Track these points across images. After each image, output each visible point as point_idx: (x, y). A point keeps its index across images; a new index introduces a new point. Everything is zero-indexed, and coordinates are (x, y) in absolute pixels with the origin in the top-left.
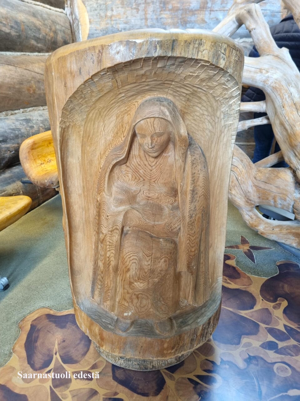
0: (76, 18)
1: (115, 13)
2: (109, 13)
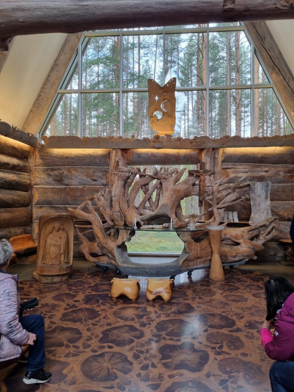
0: (32, 195)
1: (49, 195)
2: (47, 195)
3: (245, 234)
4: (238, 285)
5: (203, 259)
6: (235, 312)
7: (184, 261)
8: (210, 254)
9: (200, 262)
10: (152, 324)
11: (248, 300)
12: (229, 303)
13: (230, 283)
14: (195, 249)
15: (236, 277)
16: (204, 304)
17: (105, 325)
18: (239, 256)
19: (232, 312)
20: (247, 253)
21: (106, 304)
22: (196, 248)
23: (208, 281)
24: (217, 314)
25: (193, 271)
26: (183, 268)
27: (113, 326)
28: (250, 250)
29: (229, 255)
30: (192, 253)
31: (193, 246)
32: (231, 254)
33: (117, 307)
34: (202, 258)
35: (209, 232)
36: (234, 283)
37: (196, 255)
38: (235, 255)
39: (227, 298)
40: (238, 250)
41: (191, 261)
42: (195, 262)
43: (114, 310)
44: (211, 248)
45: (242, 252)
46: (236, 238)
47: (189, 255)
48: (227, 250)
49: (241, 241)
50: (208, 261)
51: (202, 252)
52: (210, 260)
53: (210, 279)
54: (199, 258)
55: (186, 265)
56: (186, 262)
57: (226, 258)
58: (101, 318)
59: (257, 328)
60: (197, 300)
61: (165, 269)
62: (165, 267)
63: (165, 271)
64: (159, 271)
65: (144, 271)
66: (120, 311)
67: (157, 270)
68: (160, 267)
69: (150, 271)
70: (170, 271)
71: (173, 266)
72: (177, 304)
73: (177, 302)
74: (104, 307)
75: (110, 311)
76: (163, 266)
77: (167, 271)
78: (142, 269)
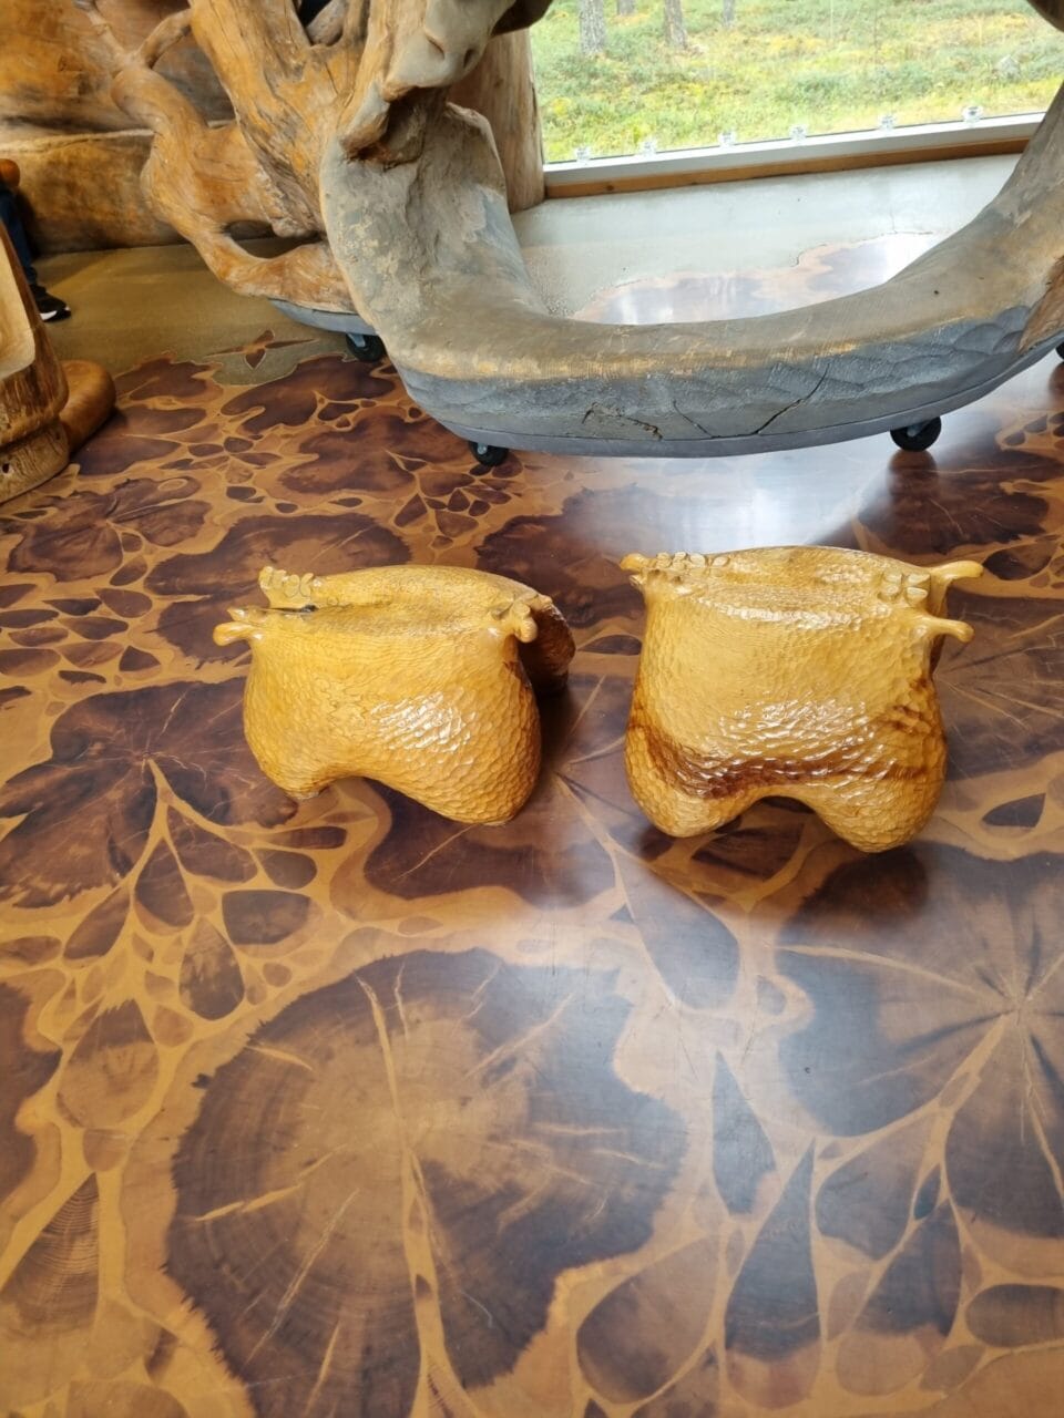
21: (191, 882)
33: (282, 952)
61: (848, 372)
62: (850, 357)
63: (852, 395)
64: (782, 400)
65: (630, 411)
66: (292, 1070)
67: (760, 396)
68: (802, 358)
69: (689, 407)
70: (915, 388)
71: (951, 329)
72: (1016, 902)
73: (1007, 845)
74: (150, 956)
75: (170, 1057)
76: (833, 351)
77: (875, 390)
78: (603, 391)
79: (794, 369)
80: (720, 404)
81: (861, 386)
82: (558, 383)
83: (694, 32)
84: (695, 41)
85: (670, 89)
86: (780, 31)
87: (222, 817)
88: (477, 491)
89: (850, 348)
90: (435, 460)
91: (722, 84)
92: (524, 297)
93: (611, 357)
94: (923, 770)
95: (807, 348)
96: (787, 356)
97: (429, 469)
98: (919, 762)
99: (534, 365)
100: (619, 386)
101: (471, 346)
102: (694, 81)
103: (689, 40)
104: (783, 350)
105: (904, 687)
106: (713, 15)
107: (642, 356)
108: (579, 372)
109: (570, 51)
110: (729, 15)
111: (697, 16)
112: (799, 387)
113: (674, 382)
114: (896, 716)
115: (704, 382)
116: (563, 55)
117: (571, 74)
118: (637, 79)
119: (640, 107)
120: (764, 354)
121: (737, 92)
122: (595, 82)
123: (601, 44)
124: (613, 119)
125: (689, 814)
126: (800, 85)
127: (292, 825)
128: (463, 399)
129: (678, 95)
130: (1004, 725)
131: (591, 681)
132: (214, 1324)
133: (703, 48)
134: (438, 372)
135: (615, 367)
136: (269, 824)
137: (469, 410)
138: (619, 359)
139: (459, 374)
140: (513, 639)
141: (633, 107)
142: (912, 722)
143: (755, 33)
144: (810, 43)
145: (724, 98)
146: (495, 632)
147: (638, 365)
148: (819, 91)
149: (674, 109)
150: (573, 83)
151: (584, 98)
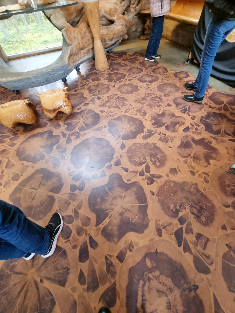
3: (118, 7)
4: (121, 71)
5: (86, 49)
6: (136, 107)
7: (69, 57)
8: (91, 41)
9: (84, 53)
10: (66, 156)
11: (139, 88)
12: (125, 97)
13: (115, 71)
14: (75, 38)
15: (116, 62)
16: (106, 106)
17: (11, 181)
18: (116, 38)
19: (133, 108)
20: (122, 33)
21: (4, 139)
22: (76, 36)
23: (96, 73)
24: (122, 116)
25: (80, 65)
26: (71, 66)
27: (21, 179)
28: (124, 29)
29: (107, 38)
30: (74, 44)
31: (72, 33)
32: (109, 37)
33: (18, 140)
34: (84, 49)
35: (85, 7)
36: (117, 69)
37: (79, 46)
38: (112, 37)
39: (121, 91)
40: (113, 30)
41: (76, 54)
42: (79, 55)
43: (16, 147)
44: (91, 32)
45: (117, 32)
46: (110, 15)
47: (72, 48)
48: (105, 32)
49: (114, 18)
50: (91, 51)
51: (83, 40)
52: (93, 48)
53: (97, 70)
54: (82, 49)
55: (72, 61)
56: (71, 58)
57: (105, 43)
58: (4, 168)
59: (163, 124)
60: (98, 102)
61: (52, 73)
62: (51, 71)
63: (53, 76)
64: (47, 77)
65: (30, 81)
66: (24, 146)
67: (44, 77)
68: (46, 72)
69: (37, 80)
70: (59, 74)
71: (60, 67)
72: (80, 114)
73: (79, 111)
74: (3, 146)
75: (11, 151)
76: (49, 71)
77: (56, 75)
78: (26, 79)
79: (46, 73)
80: (40, 79)
81: (54, 74)
82: (20, 79)
83: (23, 33)
84: (24, 35)
85: (23, 43)
86: (37, 32)
87: (4, 133)
88: (18, 97)
89: (51, 70)
90: (10, 95)
91: (31, 42)
92: (11, 71)
93: (25, 75)
94: (69, 105)
95: (46, 71)
96: (44, 72)
97: (10, 96)
98: (68, 104)
99: (16, 78)
100: (27, 78)
101: (7, 77)
102: (27, 41)
103: (23, 35)
104: (44, 71)
105: (64, 98)
106: (25, 30)
107: (29, 74)
108: (22, 78)
109: (3, 37)
110: (28, 30)
111: (23, 30)
112: (48, 76)
113: (34, 77)
114: (65, 101)
115: (37, 76)
116: (2, 38)
117: (5, 41)
118: (17, 42)
119: (20, 46)
120: (42, 72)
121: (34, 43)
122: (10, 43)
123: (8, 36)
124: (16, 49)
125: (52, 116)
126: (43, 41)
127: (13, 131)
128: (9, 84)
129: (25, 44)
130: (78, 103)
131: (40, 110)
132: (26, 161)
133: (26, 36)
134: (4, 81)
135: (26, 76)
136: (10, 132)
137: (11, 85)
138: (26, 75)
139: (7, 81)
140: (27, 104)
141: (18, 46)
142: (66, 101)
143: (33, 33)
144: (42, 34)
145: (33, 44)
146: (25, 104)
147: (29, 76)
148: (46, 42)
149: (25, 46)
150: (6, 43)
151: (9, 46)
